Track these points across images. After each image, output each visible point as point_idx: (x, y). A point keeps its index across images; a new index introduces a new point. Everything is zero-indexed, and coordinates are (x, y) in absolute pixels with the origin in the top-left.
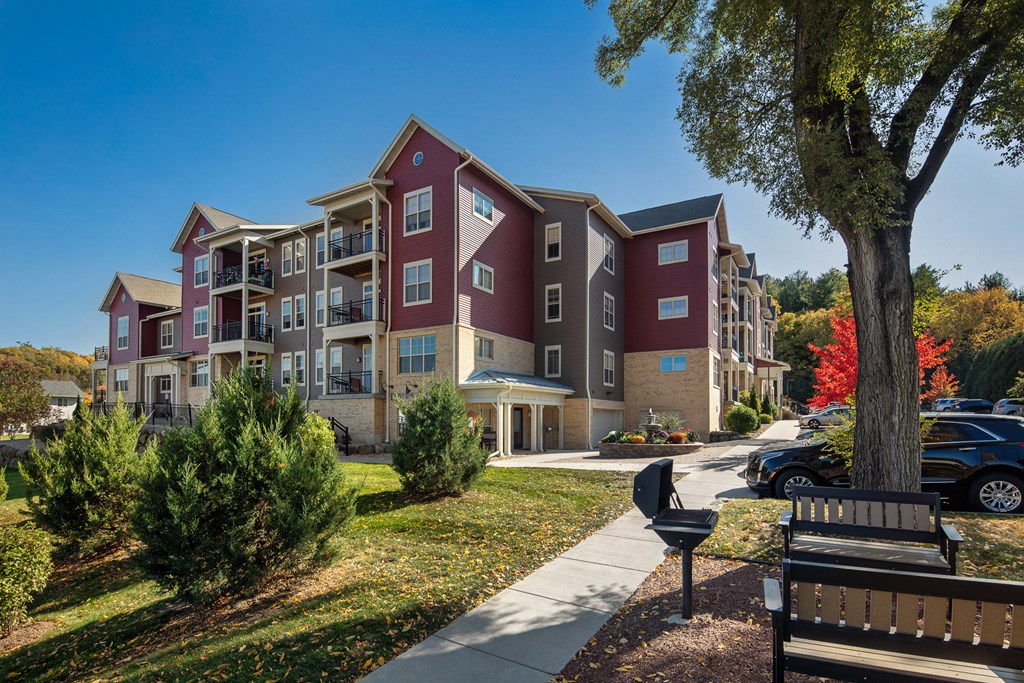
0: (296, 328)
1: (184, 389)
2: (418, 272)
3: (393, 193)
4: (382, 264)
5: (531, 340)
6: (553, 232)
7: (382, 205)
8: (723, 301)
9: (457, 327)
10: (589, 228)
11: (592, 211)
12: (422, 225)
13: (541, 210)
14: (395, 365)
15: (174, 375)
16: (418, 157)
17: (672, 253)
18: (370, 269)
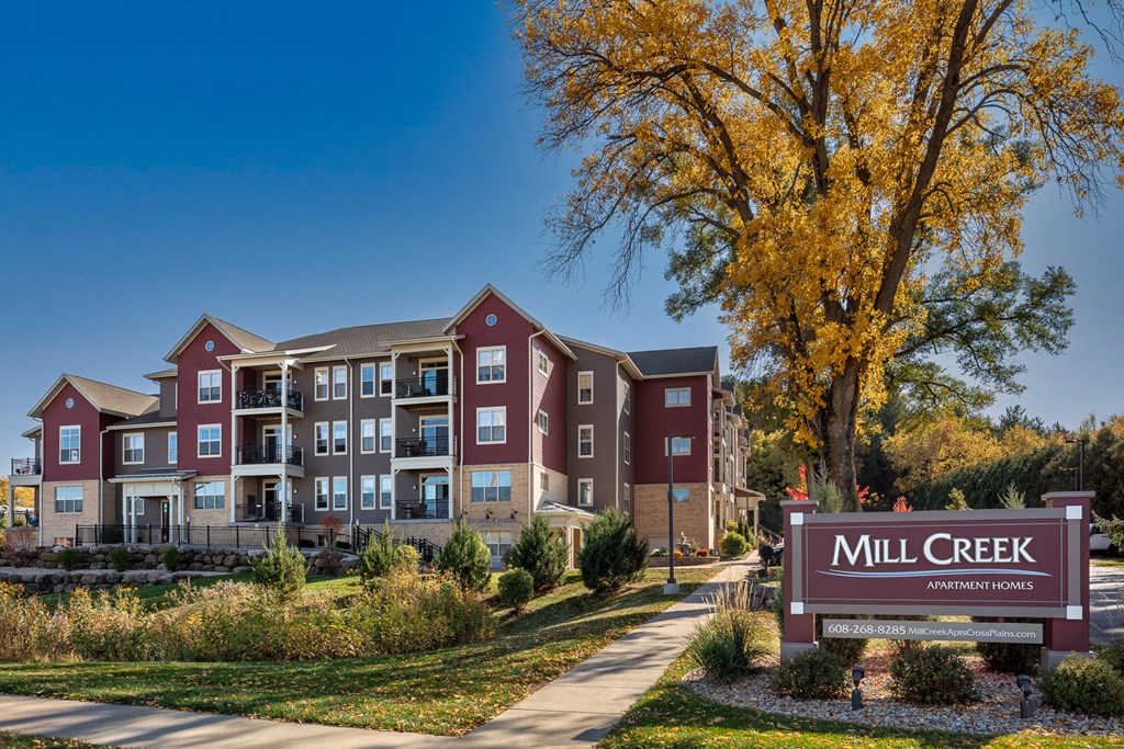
0: (335, 454)
1: (186, 512)
2: (492, 418)
3: (467, 346)
4: (457, 406)
5: (565, 474)
6: (586, 379)
7: (456, 354)
8: (716, 439)
9: (532, 465)
10: (618, 376)
11: (620, 365)
12: (495, 377)
13: (575, 358)
14: (469, 494)
15: (176, 497)
16: (491, 320)
17: (678, 398)
18: (446, 412)
